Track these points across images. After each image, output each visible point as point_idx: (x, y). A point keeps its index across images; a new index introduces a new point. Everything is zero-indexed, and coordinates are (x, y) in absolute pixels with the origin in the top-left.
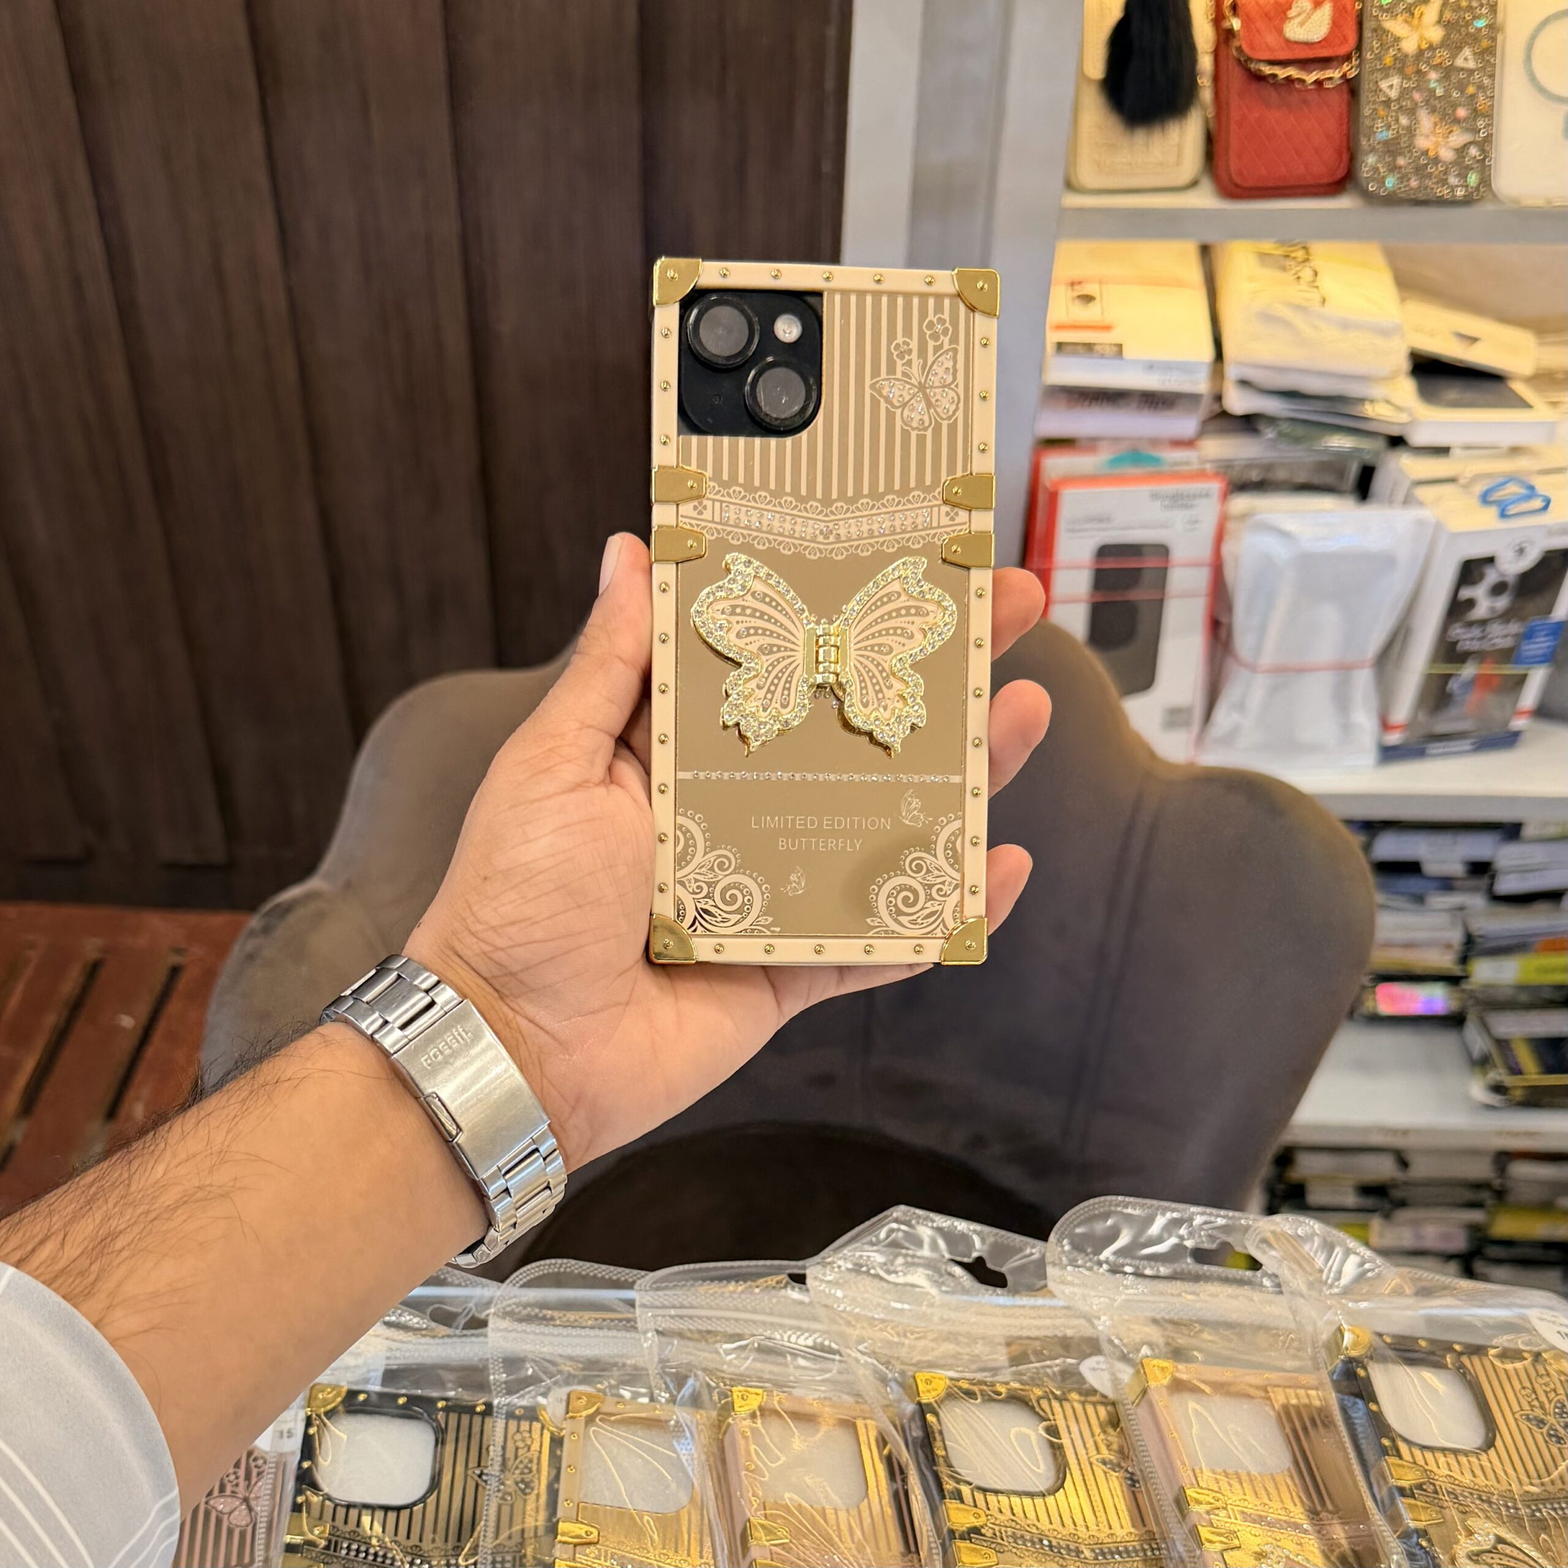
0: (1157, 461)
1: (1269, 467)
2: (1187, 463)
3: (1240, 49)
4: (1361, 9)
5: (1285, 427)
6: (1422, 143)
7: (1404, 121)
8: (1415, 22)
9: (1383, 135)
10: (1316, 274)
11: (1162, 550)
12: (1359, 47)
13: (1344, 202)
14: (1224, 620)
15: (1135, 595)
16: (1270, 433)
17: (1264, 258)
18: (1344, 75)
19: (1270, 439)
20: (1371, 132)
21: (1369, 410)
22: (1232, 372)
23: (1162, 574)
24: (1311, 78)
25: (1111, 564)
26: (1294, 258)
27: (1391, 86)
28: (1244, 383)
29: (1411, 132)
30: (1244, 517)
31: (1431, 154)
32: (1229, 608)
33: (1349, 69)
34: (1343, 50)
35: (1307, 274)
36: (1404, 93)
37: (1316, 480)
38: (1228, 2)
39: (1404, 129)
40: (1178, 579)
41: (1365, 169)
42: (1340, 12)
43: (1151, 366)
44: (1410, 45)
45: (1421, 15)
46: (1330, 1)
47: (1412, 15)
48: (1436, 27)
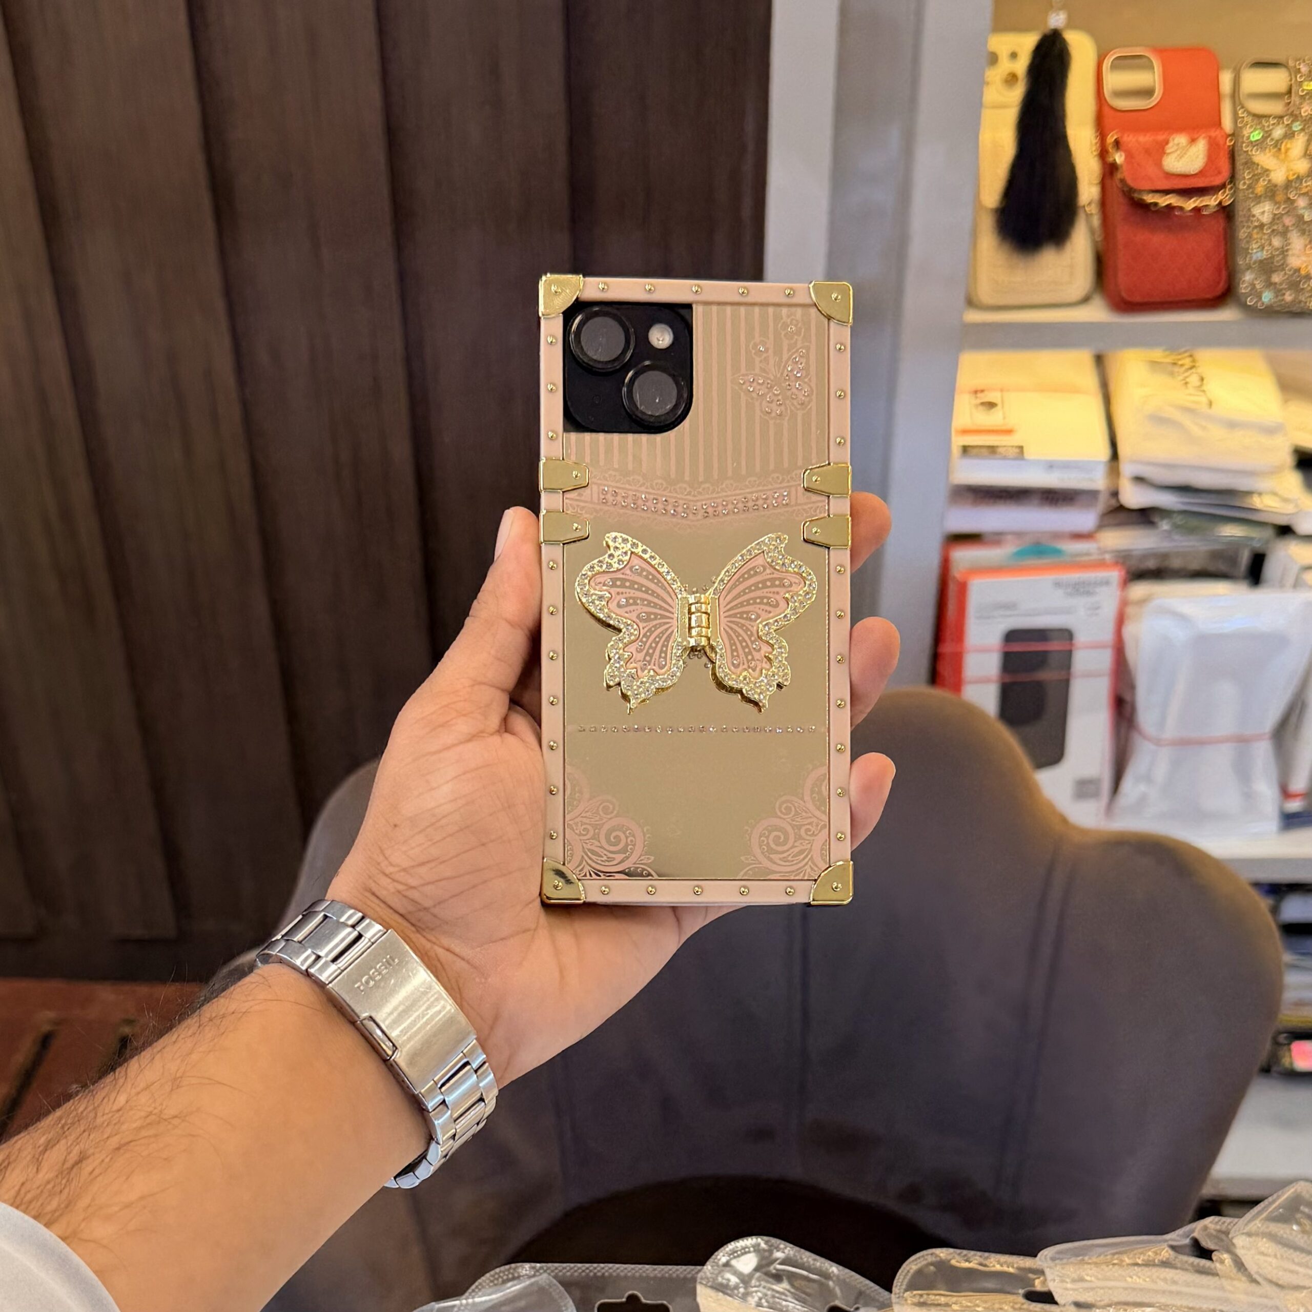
0: (1058, 552)
1: (1165, 556)
2: (1088, 554)
3: (1123, 181)
4: (1234, 145)
5: (1178, 519)
6: (1294, 261)
7: (1277, 242)
8: (1283, 156)
9: (1258, 254)
10: (1202, 379)
11: (1067, 634)
12: (1233, 178)
13: (1226, 315)
14: (1127, 697)
15: (1044, 675)
16: (1165, 525)
17: (1154, 365)
18: (1220, 203)
19: (1165, 531)
20: (1247, 252)
21: (1257, 502)
22: (1127, 469)
23: (1068, 655)
24: (1190, 204)
25: (1017, 647)
26: (1182, 365)
27: (1263, 213)
28: (1139, 480)
29: (1284, 252)
30: (1143, 602)
31: (1303, 272)
32: (1132, 687)
33: (1223, 197)
34: (1217, 181)
35: (1194, 380)
36: (1276, 218)
37: (1211, 568)
38: (1110, 139)
39: (1277, 249)
40: (1082, 661)
41: (1243, 286)
42: (1213, 148)
43: (1051, 466)
44: (1279, 176)
45: (1287, 150)
46: (1204, 138)
47: (1280, 149)
48: (1303, 160)
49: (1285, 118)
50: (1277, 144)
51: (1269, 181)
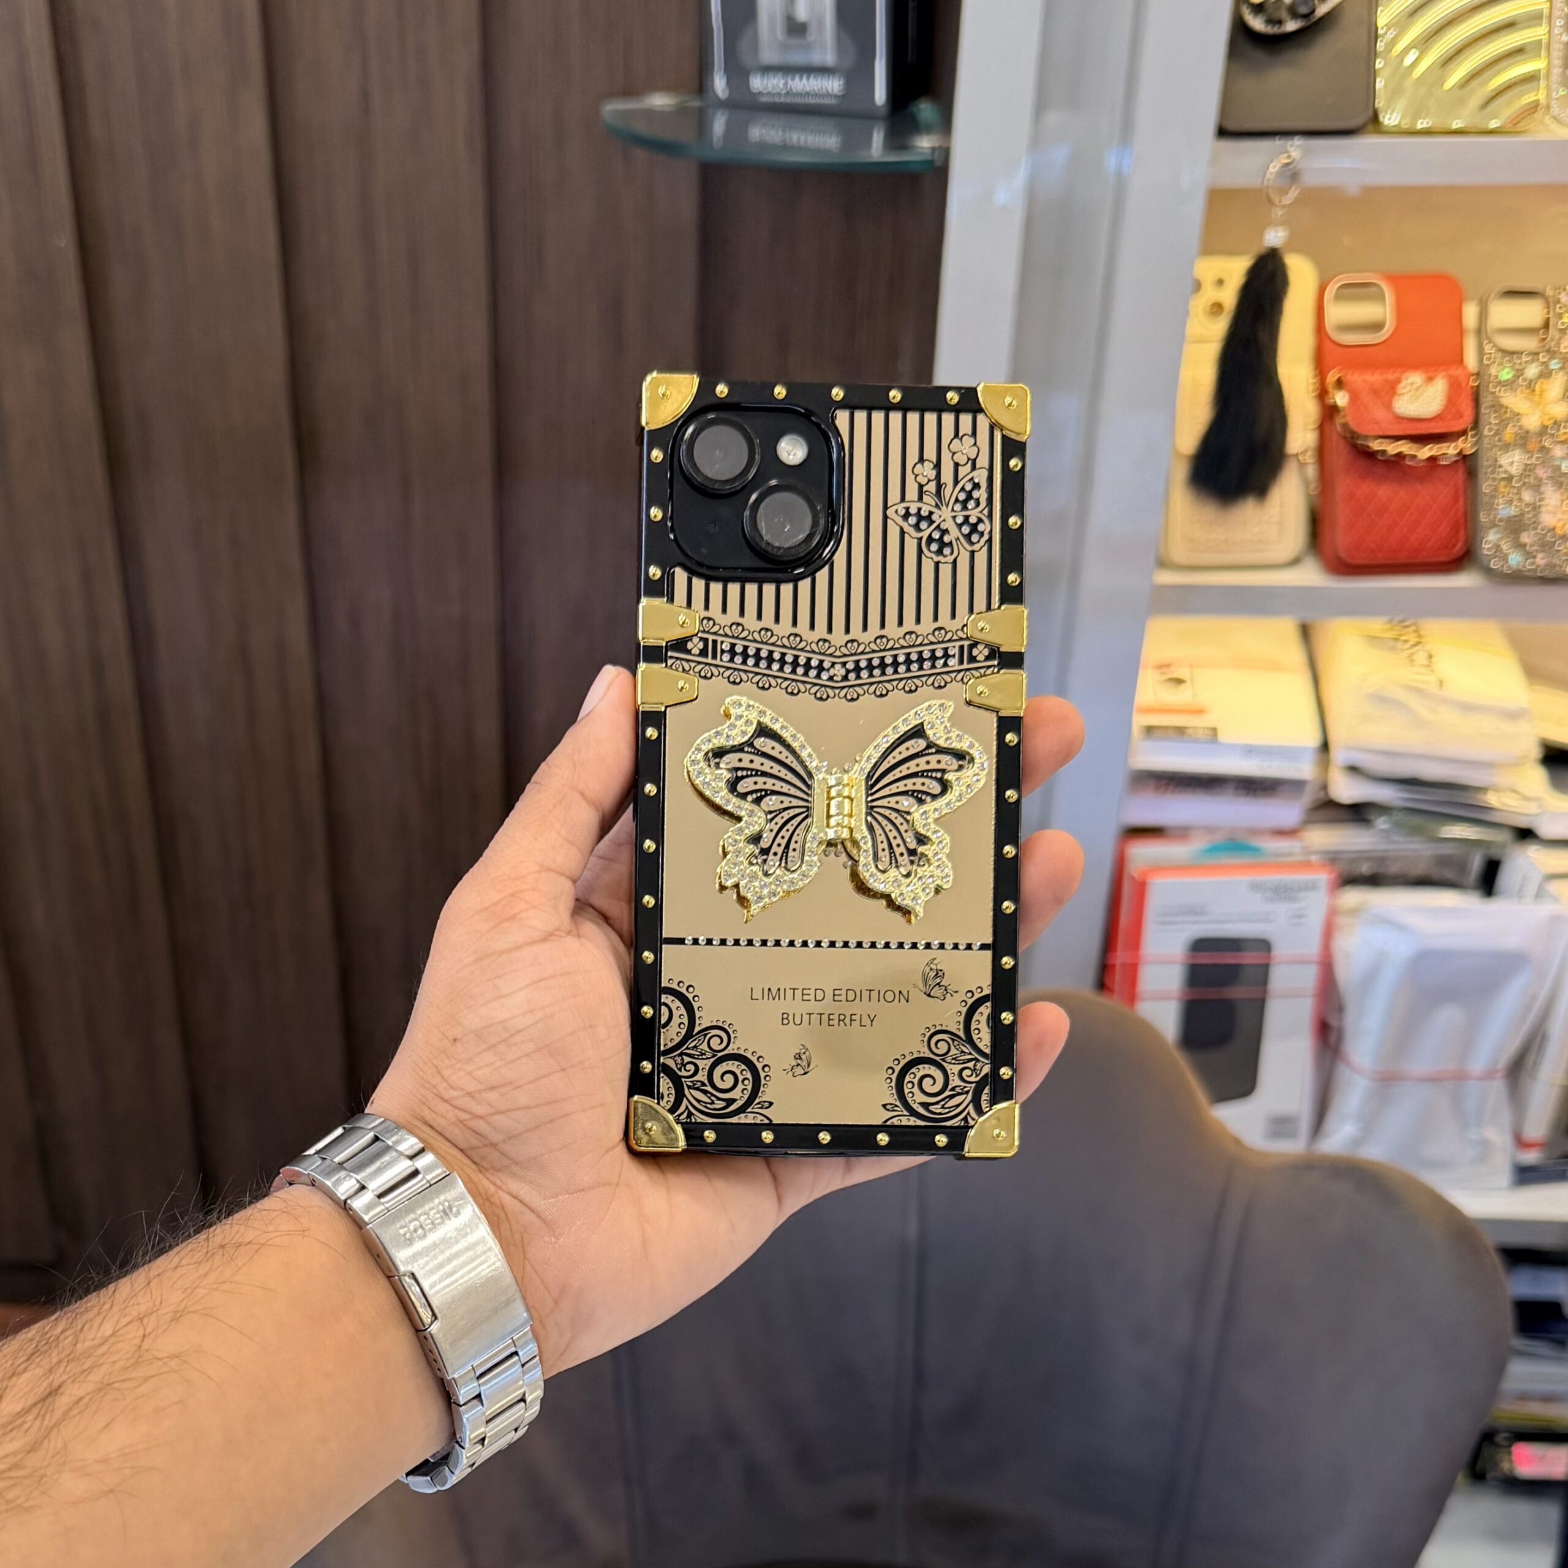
0: (1255, 850)
1: (1382, 860)
2: (1290, 854)
3: (1345, 426)
4: (1478, 387)
5: (1399, 817)
6: (1548, 519)
7: (1527, 496)
8: (1537, 398)
9: (1505, 511)
10: (1430, 657)
11: (1264, 945)
12: (1476, 423)
13: (1464, 580)
14: (1333, 1022)
15: (1237, 992)
16: (1382, 823)
17: (1373, 640)
18: (1461, 451)
19: (1383, 831)
20: (1491, 507)
21: (1492, 799)
22: (1339, 756)
23: (1264, 971)
24: (1426, 452)
25: (1206, 959)
26: (1406, 641)
27: (1512, 463)
28: (1354, 770)
29: (1536, 508)
30: (1355, 912)
31: (1559, 532)
32: (1340, 1009)
33: (1465, 445)
34: (1457, 427)
35: (1421, 656)
36: (1528, 469)
37: (1437, 873)
38: (1332, 378)
39: (1528, 505)
40: (1280, 978)
41: (1485, 546)
42: (1454, 388)
43: (1250, 750)
44: (1532, 421)
45: (1542, 392)
46: (1443, 377)
47: (1534, 390)
48: (1561, 402)
49: (1541, 355)
50: (1530, 385)
51: (1521, 427)
